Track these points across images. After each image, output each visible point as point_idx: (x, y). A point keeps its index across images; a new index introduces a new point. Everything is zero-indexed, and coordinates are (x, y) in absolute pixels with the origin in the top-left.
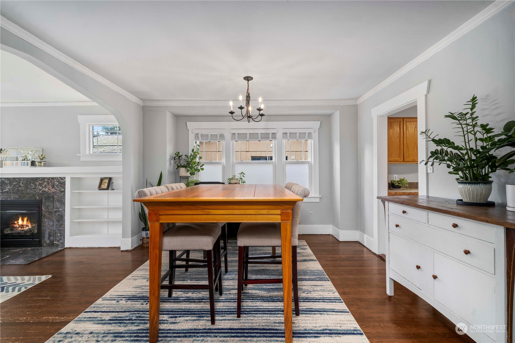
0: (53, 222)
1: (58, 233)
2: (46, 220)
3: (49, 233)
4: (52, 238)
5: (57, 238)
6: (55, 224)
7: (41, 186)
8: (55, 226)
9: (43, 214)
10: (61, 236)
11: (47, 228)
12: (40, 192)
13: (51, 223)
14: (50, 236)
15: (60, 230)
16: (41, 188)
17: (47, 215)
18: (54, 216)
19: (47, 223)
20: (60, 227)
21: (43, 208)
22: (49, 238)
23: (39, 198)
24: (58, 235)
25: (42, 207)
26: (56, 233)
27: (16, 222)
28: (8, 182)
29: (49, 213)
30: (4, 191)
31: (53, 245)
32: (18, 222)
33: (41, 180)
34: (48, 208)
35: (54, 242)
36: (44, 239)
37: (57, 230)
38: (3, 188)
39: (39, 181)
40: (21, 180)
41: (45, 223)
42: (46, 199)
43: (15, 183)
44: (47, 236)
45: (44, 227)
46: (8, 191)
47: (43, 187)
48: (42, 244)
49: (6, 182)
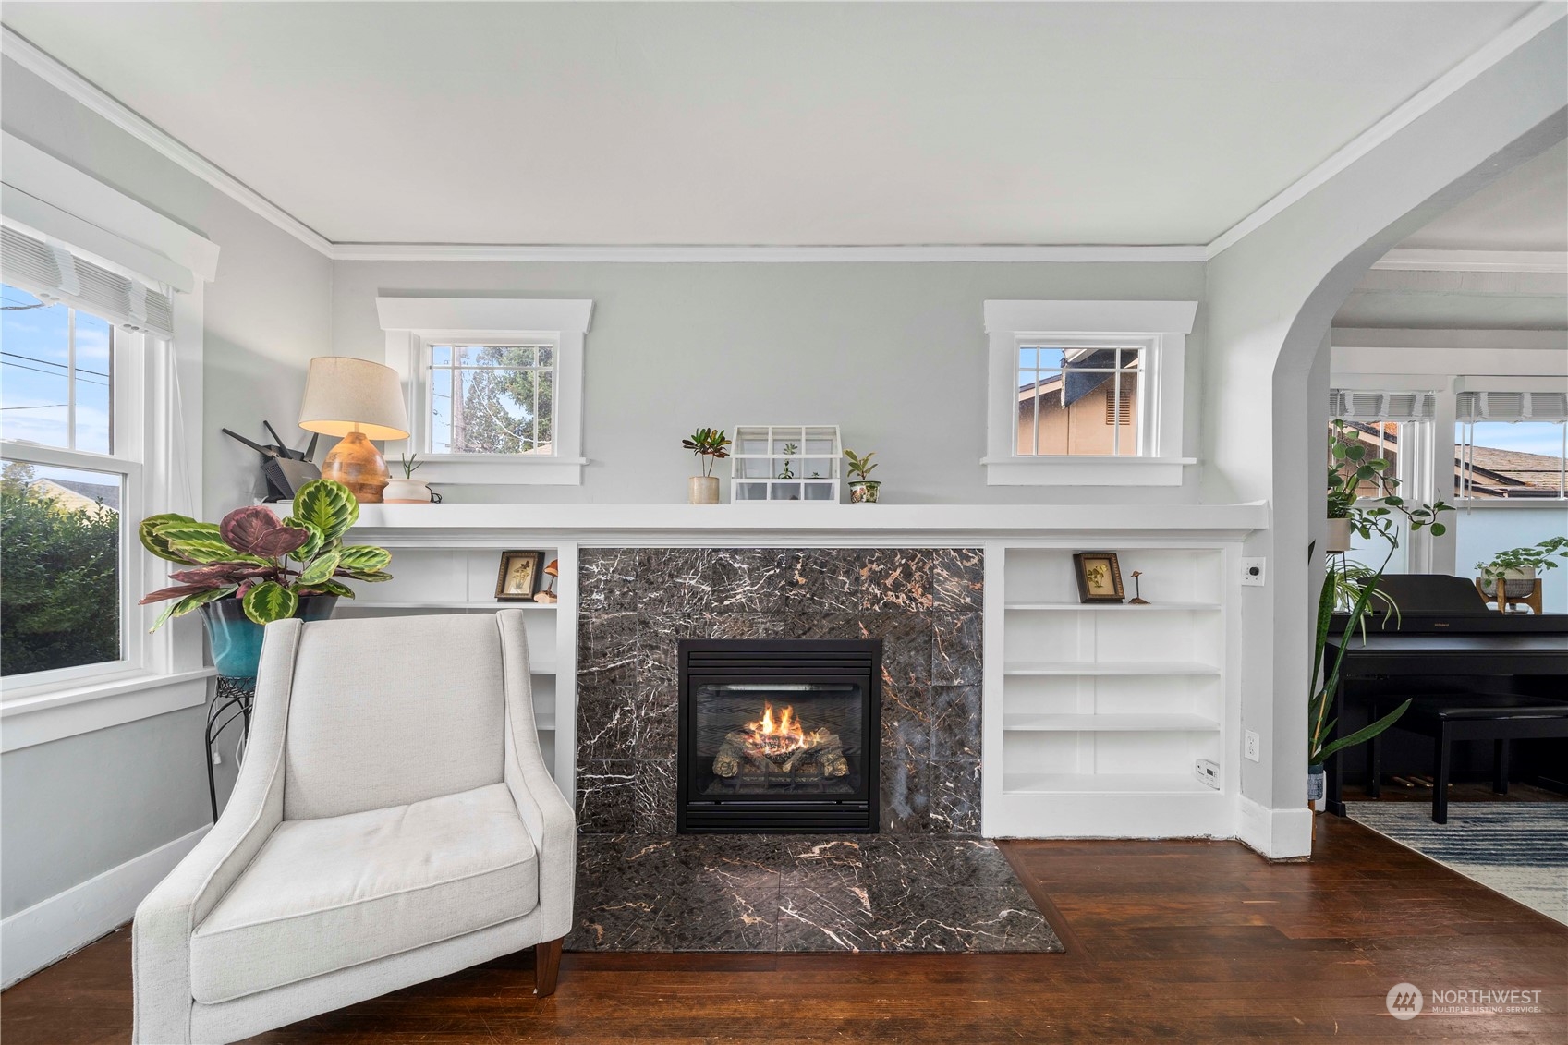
0: (928, 733)
1: (947, 779)
2: (896, 724)
3: (910, 778)
4: (920, 800)
5: (944, 800)
6: (934, 741)
7: (878, 585)
8: (933, 750)
9: (886, 701)
10: (956, 790)
11: (903, 756)
12: (876, 608)
13: (919, 739)
14: (912, 790)
15: (953, 767)
16: (878, 593)
17: (902, 704)
18: (930, 709)
19: (901, 737)
20: (954, 754)
21: (885, 673)
22: (909, 800)
23: (870, 632)
24: (947, 788)
25: (881, 671)
26: (937, 777)
27: (753, 727)
28: (745, 566)
29: (912, 698)
30: (727, 603)
31: (925, 826)
32: (761, 727)
33: (879, 559)
34: (906, 674)
35: (931, 815)
36: (888, 803)
37: (942, 768)
38: (722, 591)
39: (871, 562)
40: (798, 559)
41: (894, 738)
42: (898, 638)
43: (772, 572)
44: (901, 788)
45: (888, 754)
46: (742, 605)
47: (886, 589)
48: (882, 822)
49: (736, 565)
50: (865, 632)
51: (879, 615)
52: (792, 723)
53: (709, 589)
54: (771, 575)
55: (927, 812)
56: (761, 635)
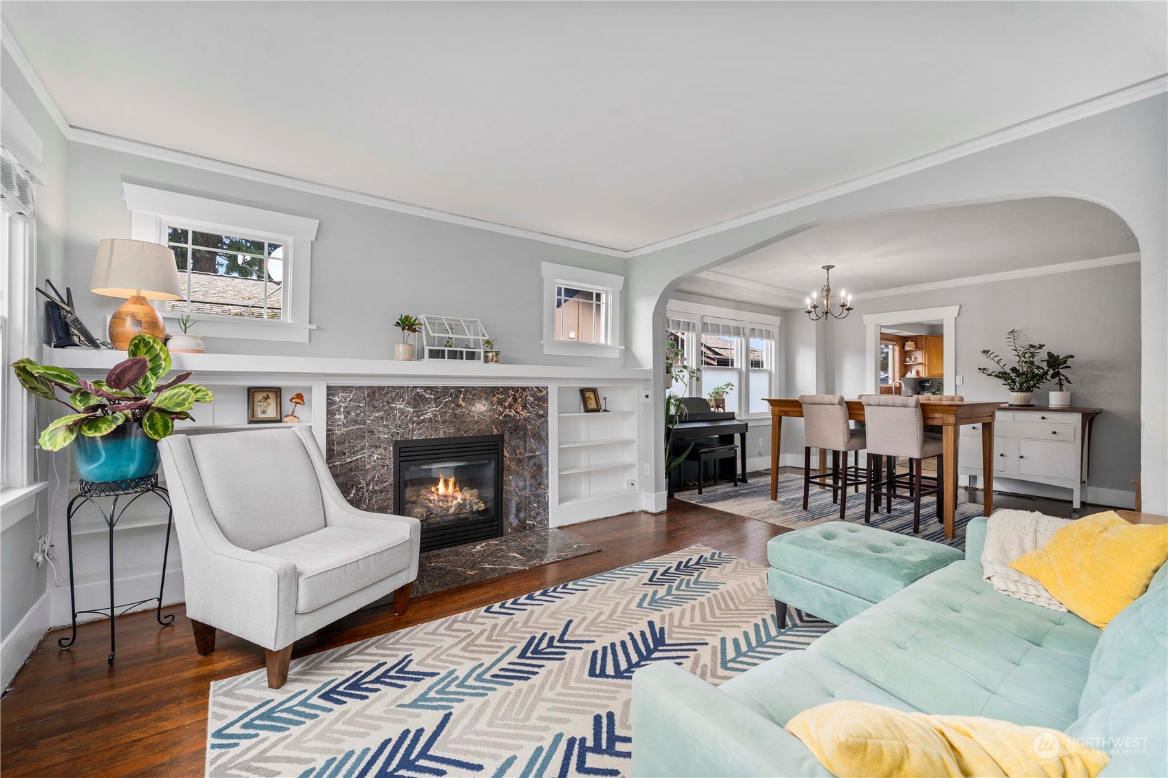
0: (525, 481)
1: (534, 503)
2: (511, 477)
3: (518, 505)
4: (522, 515)
5: (533, 513)
6: (528, 484)
7: (501, 405)
8: (528, 489)
9: (506, 466)
10: (538, 507)
11: (514, 493)
12: (501, 417)
13: (521, 484)
14: (518, 511)
15: (537, 496)
16: (501, 410)
17: (513, 467)
18: (526, 468)
19: (513, 484)
20: (537, 489)
21: (505, 452)
22: (517, 516)
23: (498, 430)
24: (534, 507)
25: (503, 451)
26: (530, 502)
27: (433, 490)
28: (432, 396)
29: (518, 463)
30: (422, 418)
31: (524, 528)
32: (437, 489)
33: (501, 392)
34: (515, 451)
35: (527, 522)
36: (507, 519)
37: (532, 497)
38: (419, 411)
39: (498, 394)
40: (461, 392)
41: (510, 485)
42: (511, 433)
43: (447, 400)
44: (513, 511)
45: (507, 494)
46: (431, 419)
47: (505, 407)
48: (504, 530)
49: (427, 396)
50: (495, 430)
51: (502, 421)
52: (455, 487)
53: (411, 410)
54: (447, 401)
55: (526, 521)
56: (442, 436)
